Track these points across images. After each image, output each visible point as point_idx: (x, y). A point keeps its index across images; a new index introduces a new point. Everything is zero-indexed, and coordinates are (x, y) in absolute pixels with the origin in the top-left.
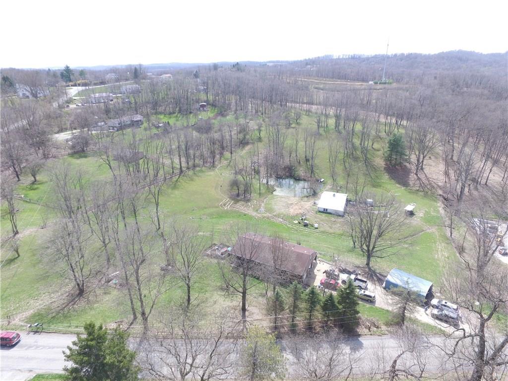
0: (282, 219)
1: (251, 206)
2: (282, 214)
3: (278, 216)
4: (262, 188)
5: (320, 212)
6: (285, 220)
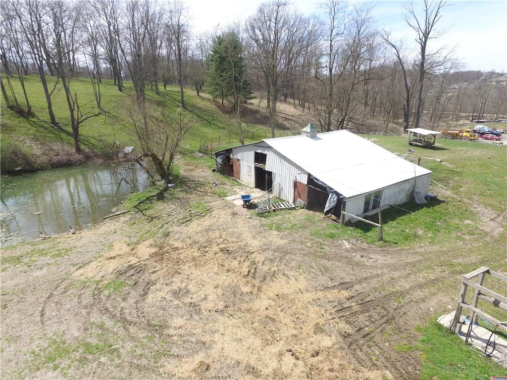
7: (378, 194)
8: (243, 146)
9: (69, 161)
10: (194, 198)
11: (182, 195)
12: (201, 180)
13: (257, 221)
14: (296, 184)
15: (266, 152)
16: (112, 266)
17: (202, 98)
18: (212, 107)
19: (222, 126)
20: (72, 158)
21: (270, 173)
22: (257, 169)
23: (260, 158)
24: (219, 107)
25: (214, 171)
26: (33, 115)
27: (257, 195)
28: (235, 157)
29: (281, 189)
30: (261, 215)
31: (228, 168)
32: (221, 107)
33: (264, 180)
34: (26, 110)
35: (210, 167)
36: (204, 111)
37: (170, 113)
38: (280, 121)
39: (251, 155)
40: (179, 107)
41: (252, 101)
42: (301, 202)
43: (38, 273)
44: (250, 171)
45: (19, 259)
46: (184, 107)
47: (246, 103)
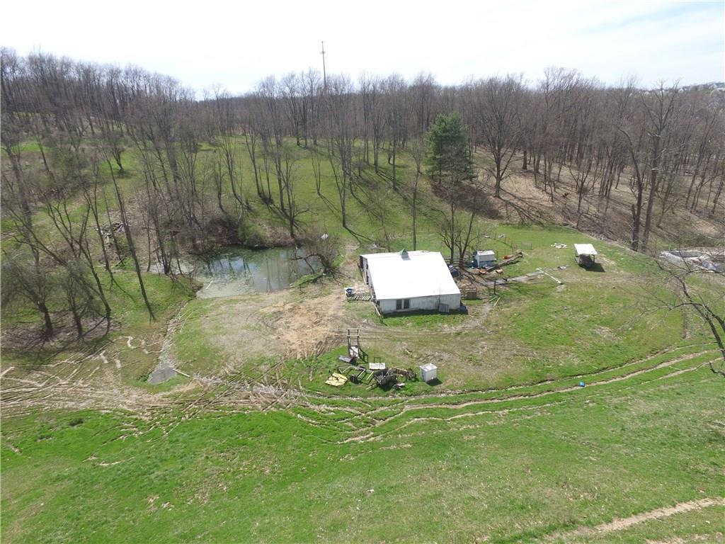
0: (272, 382)
1: (111, 363)
2: (262, 361)
3: (247, 374)
4: (149, 289)
5: (386, 315)
6: (286, 387)
7: (407, 301)
9: (284, 243)
16: (273, 310)
18: (425, 187)
20: (287, 241)
24: (435, 187)
26: (271, 202)
34: (268, 197)
40: (390, 189)
43: (250, 307)
45: (245, 300)
46: (395, 189)
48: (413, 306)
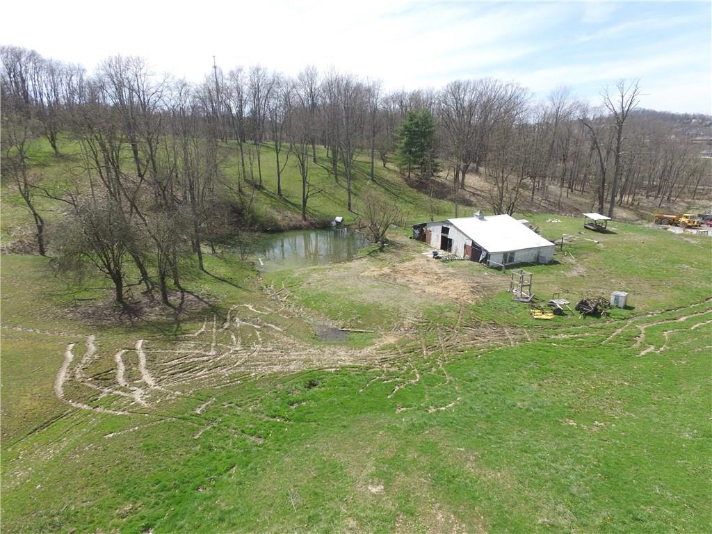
2: (440, 309)
7: (512, 253)
8: (433, 222)
9: (300, 225)
10: (402, 253)
11: (394, 250)
12: (404, 243)
13: (441, 264)
14: (465, 246)
15: (449, 227)
16: (375, 273)
17: (389, 170)
18: (398, 179)
19: (409, 200)
21: (451, 240)
22: (442, 237)
23: (445, 230)
24: (406, 180)
25: (411, 238)
26: (264, 188)
27: (441, 253)
28: (428, 229)
29: (457, 249)
30: (443, 261)
31: (423, 237)
32: (407, 180)
33: (446, 244)
34: (259, 184)
35: (407, 236)
36: (392, 184)
37: (361, 185)
38: (467, 196)
39: (440, 228)
40: (368, 180)
41: (440, 174)
42: (468, 256)
44: (438, 239)
46: (373, 180)
47: (433, 175)
48: (517, 259)
